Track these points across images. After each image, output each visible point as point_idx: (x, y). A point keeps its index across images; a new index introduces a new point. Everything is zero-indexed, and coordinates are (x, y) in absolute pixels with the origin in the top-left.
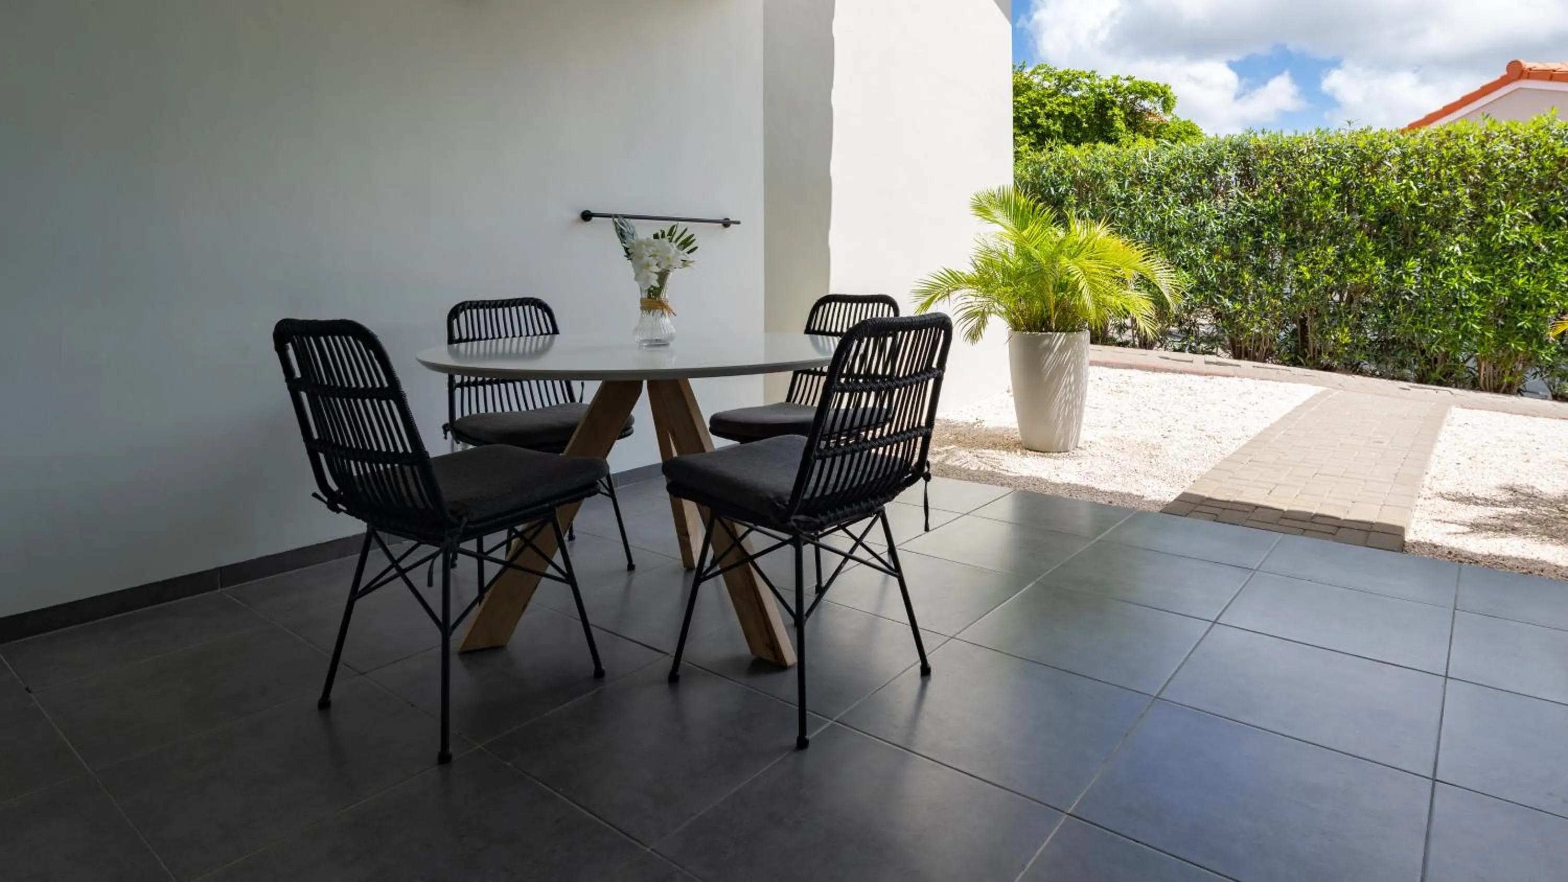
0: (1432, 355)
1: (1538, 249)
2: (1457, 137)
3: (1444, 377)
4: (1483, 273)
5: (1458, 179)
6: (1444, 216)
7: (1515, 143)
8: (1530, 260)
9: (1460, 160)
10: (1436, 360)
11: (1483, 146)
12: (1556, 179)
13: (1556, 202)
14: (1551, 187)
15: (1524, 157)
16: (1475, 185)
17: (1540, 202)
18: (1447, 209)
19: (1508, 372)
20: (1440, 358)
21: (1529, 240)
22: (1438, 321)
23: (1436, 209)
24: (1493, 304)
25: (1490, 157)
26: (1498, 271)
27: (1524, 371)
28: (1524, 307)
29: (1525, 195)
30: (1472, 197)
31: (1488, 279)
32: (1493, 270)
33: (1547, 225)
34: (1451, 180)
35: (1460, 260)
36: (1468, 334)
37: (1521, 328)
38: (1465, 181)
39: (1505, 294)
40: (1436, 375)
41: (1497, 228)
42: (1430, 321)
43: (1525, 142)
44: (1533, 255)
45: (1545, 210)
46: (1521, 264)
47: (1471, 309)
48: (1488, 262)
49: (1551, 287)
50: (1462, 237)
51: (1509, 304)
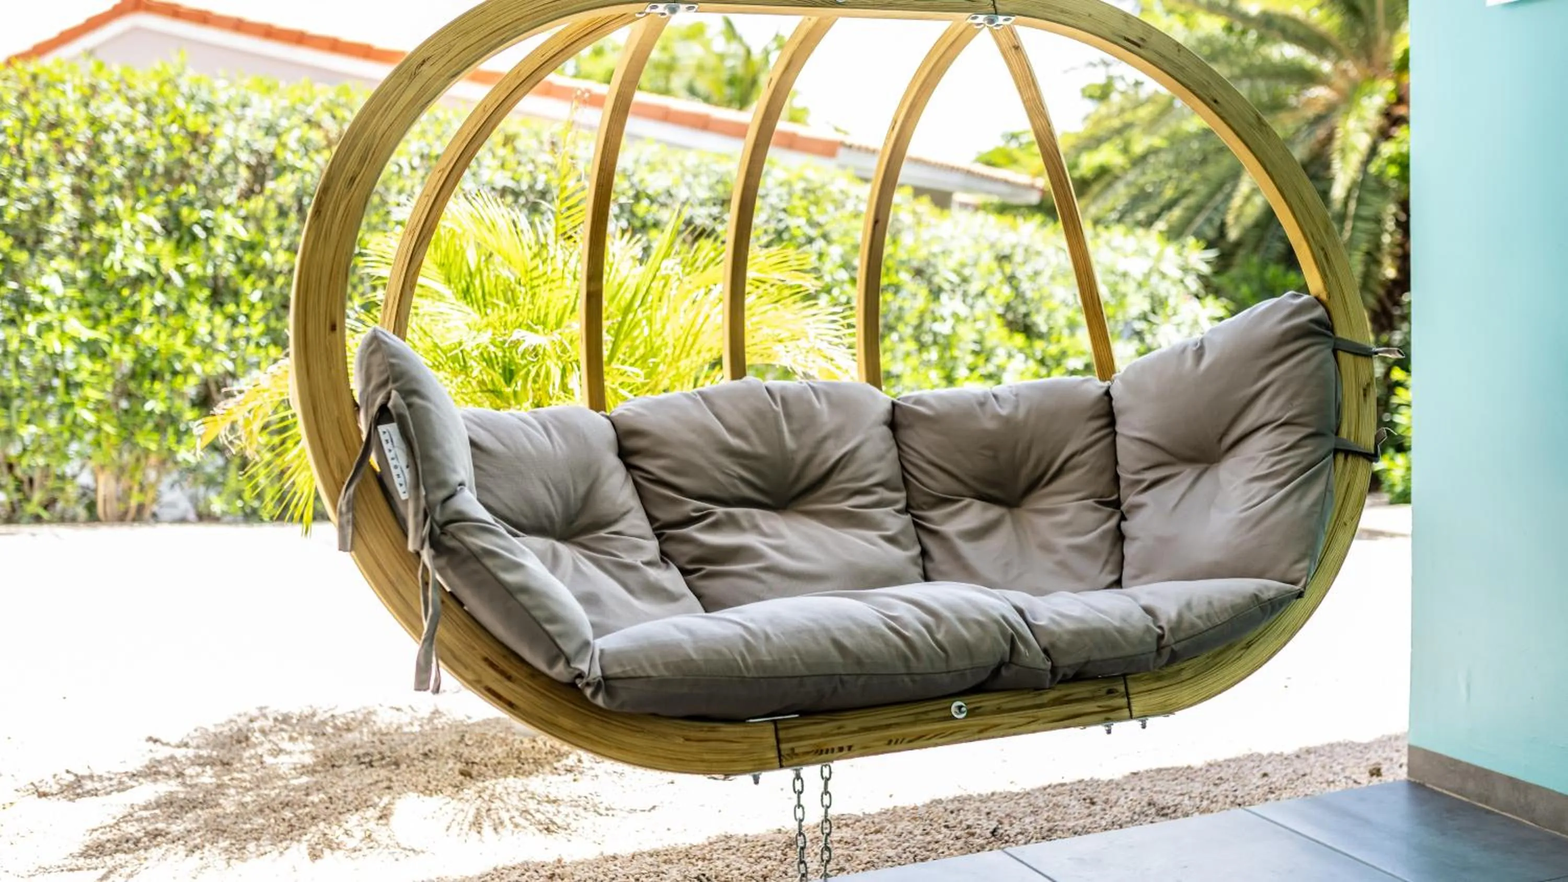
0: (24, 472)
1: (168, 280)
2: (48, 85)
3: (46, 507)
4: (95, 323)
5: (52, 159)
6: (33, 225)
7: (132, 103)
8: (160, 299)
9: (52, 126)
10: (31, 481)
11: (86, 105)
12: (186, 165)
13: (190, 204)
14: (182, 179)
15: (145, 127)
16: (79, 170)
17: (168, 203)
18: (36, 211)
19: (136, 488)
20: (37, 476)
21: (157, 266)
22: (33, 412)
23: (20, 211)
24: (112, 375)
25: (98, 125)
26: (116, 320)
27: (158, 480)
28: (154, 376)
29: (149, 192)
30: (77, 191)
31: (101, 334)
32: (108, 317)
33: (179, 242)
34: (41, 160)
35: (59, 301)
36: (75, 429)
37: (151, 413)
38: (63, 163)
39: (126, 357)
40: (33, 507)
41: (110, 244)
42: (19, 413)
43: (147, 101)
44: (163, 291)
45: (177, 216)
46: (147, 307)
47: (79, 385)
48: (101, 305)
49: (189, 342)
50: (62, 263)
51: (133, 375)
